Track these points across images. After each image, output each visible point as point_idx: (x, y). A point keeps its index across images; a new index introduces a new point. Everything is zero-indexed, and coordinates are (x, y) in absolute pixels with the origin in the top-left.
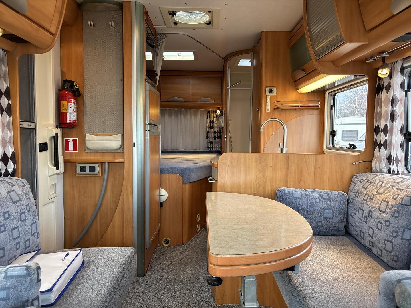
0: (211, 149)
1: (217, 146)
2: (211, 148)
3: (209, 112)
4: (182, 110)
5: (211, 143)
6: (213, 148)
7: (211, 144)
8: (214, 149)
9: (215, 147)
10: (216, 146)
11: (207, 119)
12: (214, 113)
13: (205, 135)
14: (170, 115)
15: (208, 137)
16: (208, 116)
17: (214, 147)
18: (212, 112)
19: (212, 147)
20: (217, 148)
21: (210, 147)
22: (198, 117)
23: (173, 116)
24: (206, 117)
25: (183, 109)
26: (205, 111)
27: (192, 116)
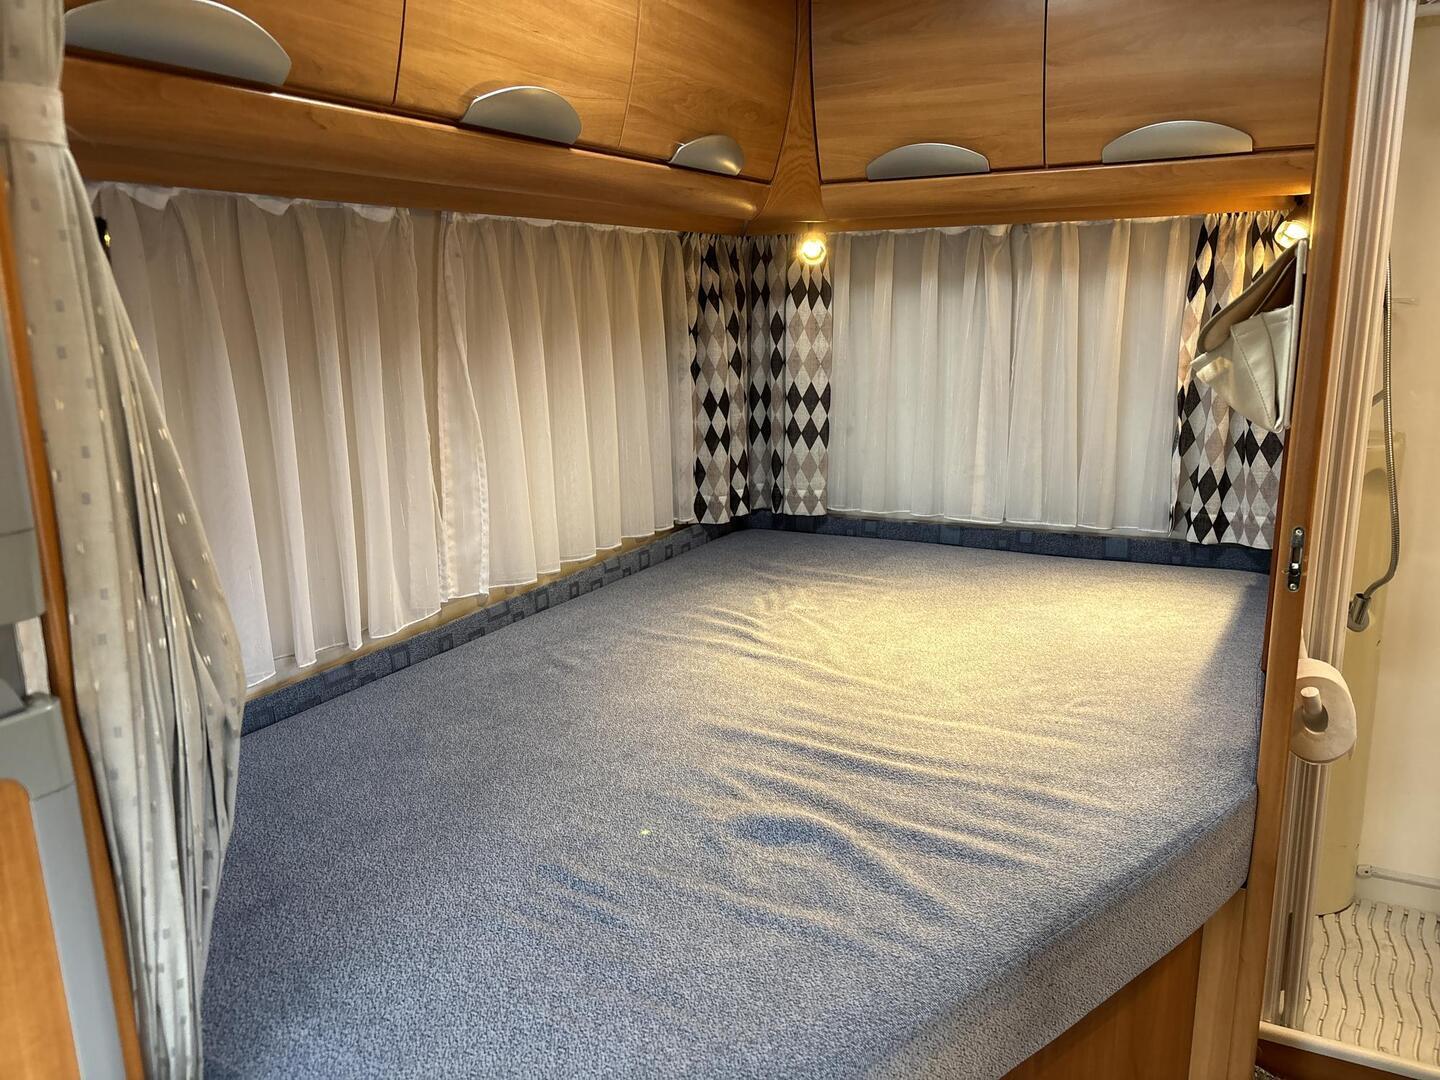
0: (1201, 534)
1: (1261, 520)
2: (1201, 524)
3: (1206, 238)
4: (991, 238)
5: (1209, 485)
6: (1221, 524)
7: (1205, 498)
8: (1229, 531)
9: (1240, 516)
10: (1251, 518)
11: (1192, 292)
12: (1252, 243)
13: (1168, 422)
14: (907, 276)
15: (1185, 440)
16: (1195, 273)
17: (1230, 516)
18: (1232, 239)
19: (1213, 517)
20: (1253, 529)
21: (1194, 515)
22: (1117, 280)
23: (930, 285)
24: (1177, 281)
25: (1000, 230)
26: (1175, 234)
27: (1070, 281)
